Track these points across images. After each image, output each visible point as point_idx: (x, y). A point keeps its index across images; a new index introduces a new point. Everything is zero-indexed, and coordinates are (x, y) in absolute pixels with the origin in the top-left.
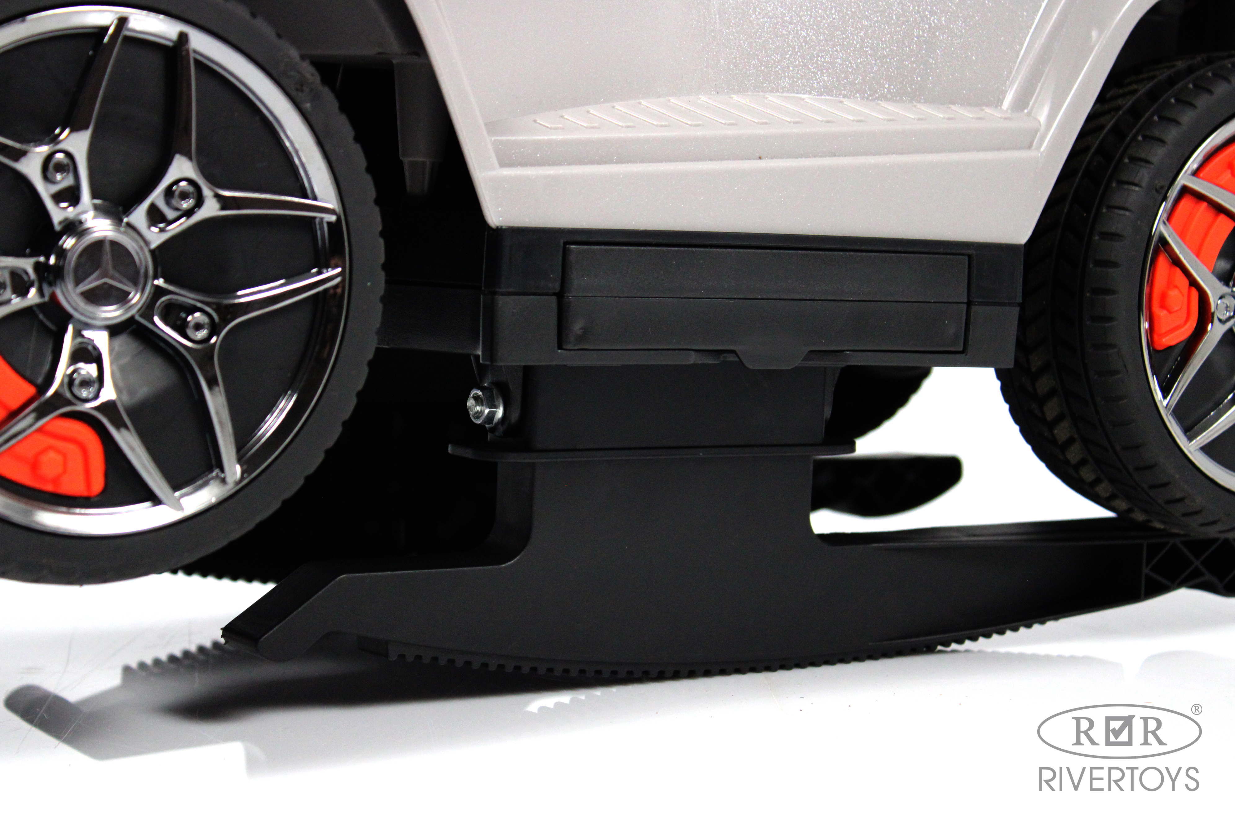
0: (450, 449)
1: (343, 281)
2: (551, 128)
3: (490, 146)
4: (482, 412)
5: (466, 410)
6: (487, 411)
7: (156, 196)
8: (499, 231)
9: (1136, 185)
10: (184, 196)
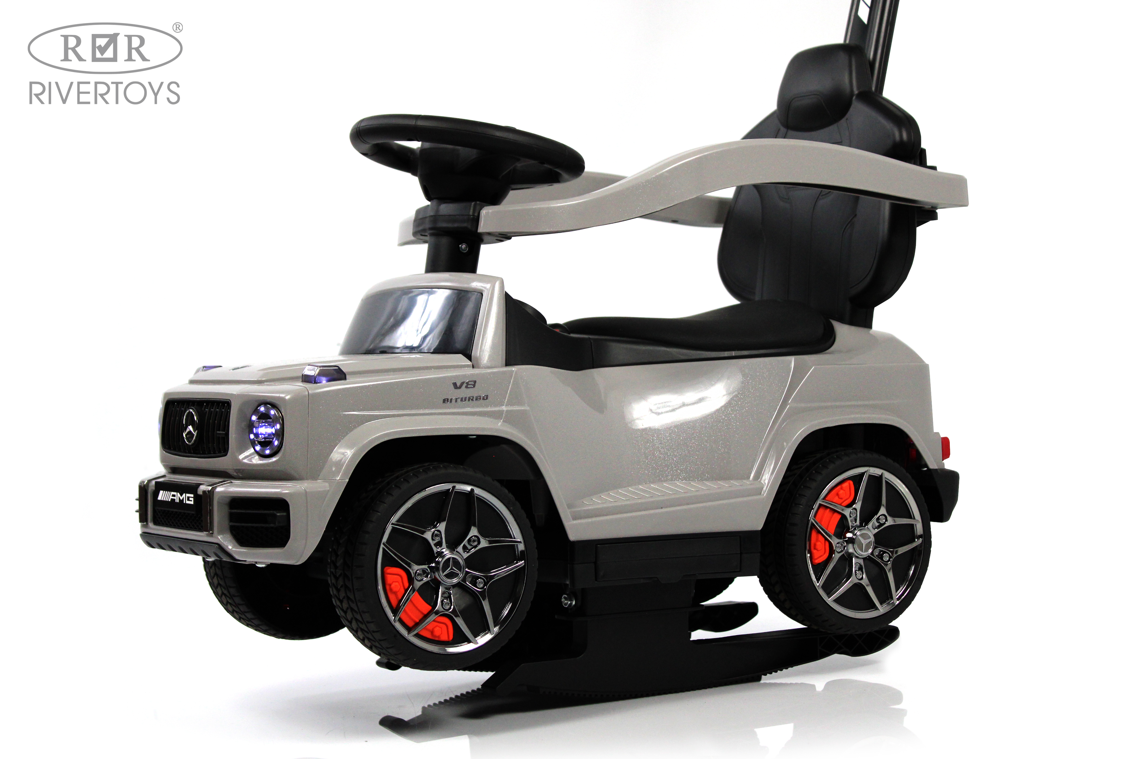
0: (556, 617)
1: (525, 565)
2: (589, 505)
3: (569, 514)
4: (568, 603)
5: (561, 602)
6: (569, 602)
7: (465, 542)
8: (574, 543)
9: (801, 505)
10: (474, 541)
